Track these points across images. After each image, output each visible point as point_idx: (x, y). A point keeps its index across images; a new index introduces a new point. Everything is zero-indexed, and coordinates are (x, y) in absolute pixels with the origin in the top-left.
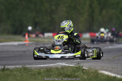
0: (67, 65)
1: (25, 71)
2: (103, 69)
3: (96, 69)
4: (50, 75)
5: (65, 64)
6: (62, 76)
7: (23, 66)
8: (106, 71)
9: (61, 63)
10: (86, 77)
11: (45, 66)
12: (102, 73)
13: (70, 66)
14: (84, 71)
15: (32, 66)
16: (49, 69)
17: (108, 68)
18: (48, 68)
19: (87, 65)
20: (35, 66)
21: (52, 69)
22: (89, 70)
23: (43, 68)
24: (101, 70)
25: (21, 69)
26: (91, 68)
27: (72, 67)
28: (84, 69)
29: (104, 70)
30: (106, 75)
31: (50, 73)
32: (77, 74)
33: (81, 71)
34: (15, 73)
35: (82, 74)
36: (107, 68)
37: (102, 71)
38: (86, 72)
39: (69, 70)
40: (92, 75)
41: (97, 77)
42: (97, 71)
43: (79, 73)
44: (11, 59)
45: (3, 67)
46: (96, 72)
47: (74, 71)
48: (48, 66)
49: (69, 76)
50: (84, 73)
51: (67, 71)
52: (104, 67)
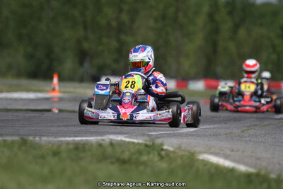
0: (128, 140)
1: (23, 148)
2: (210, 151)
3: (192, 151)
8: (216, 156)
10: (164, 165)
12: (206, 159)
13: (134, 143)
14: (163, 153)
15: (44, 139)
17: (222, 150)
19: (176, 142)
20: (53, 139)
21: (87, 147)
22: (174, 152)
23: (68, 143)
24: (206, 152)
25: (13, 142)
26: (183, 148)
27: (138, 144)
28: (162, 150)
29: (212, 153)
30: (212, 164)
32: (145, 158)
33: (156, 153)
35: (156, 159)
36: (219, 149)
37: (206, 155)
38: (167, 155)
39: (129, 150)
40: (179, 161)
41: (191, 167)
42: (196, 155)
43: (151, 156)
46: (192, 156)
47: (140, 153)
48: (82, 140)
49: (124, 162)
50: (162, 158)
51: (123, 152)
52: (215, 147)
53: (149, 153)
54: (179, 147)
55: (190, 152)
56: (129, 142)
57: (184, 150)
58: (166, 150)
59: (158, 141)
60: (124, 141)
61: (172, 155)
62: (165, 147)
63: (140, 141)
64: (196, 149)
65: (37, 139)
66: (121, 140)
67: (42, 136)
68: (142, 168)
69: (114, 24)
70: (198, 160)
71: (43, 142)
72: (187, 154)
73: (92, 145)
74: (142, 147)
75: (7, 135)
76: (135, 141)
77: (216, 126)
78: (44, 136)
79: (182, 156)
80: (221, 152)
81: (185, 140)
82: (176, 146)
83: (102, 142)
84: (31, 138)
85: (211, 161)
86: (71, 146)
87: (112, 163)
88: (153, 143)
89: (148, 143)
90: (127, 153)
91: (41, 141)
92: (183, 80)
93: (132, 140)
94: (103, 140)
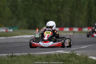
0: (64, 52)
1: (29, 57)
3: (86, 55)
5: (63, 51)
7: (28, 54)
8: (95, 57)
9: (60, 51)
10: (77, 61)
11: (46, 53)
12: (91, 58)
13: (66, 53)
14: (77, 57)
15: (36, 53)
16: (48, 56)
18: (48, 55)
19: (80, 52)
20: (39, 53)
21: (51, 56)
22: (80, 56)
23: (44, 55)
24: (91, 56)
25: (26, 56)
26: (83, 54)
27: (68, 54)
28: (76, 56)
29: (93, 56)
31: (49, 59)
32: (71, 59)
33: (74, 57)
34: (21, 59)
35: (74, 59)
38: (78, 58)
39: (65, 56)
40: (82, 60)
41: (87, 62)
42: (88, 57)
43: (73, 58)
44: (21, 48)
45: (12, 54)
46: (86, 58)
47: (69, 57)
48: (49, 53)
50: (76, 59)
51: (63, 57)
52: (94, 53)
53: (72, 57)
54: (82, 54)
55: (86, 56)
57: (84, 55)
58: (78, 55)
59: (75, 52)
60: (63, 53)
61: (80, 57)
62: (77, 54)
63: (69, 53)
64: (88, 54)
65: (33, 53)
66: (62, 53)
68: (70, 63)
69: (56, 10)
70: (89, 58)
72: (85, 56)
73: (52, 55)
74: (69, 55)
75: (23, 52)
76: (67, 52)
77: (93, 45)
78: (36, 52)
79: (83, 58)
81: (83, 51)
82: (81, 54)
83: (56, 54)
84: (32, 53)
85: (93, 58)
88: (73, 53)
89: (71, 53)
90: (64, 57)
91: (35, 54)
92: (80, 28)
93: (65, 52)
94: (56, 53)
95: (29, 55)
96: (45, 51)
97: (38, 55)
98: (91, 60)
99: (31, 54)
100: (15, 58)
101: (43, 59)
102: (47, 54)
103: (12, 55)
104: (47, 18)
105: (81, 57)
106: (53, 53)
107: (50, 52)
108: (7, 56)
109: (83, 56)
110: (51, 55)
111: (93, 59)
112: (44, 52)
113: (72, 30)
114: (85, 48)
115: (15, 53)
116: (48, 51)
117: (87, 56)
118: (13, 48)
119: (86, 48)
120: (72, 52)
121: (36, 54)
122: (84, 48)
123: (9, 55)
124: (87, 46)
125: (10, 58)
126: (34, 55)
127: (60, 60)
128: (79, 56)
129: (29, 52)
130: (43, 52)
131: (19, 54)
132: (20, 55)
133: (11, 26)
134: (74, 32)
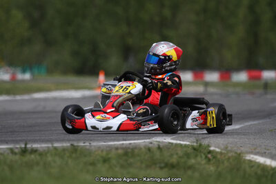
0: (174, 142)
1: (74, 155)
2: (257, 151)
3: (239, 152)
4: (130, 165)
5: (172, 139)
6: (158, 166)
7: (72, 145)
8: (262, 156)
10: (212, 168)
11: (123, 144)
12: (253, 159)
13: (181, 145)
14: (209, 156)
15: (94, 144)
16: (129, 150)
17: (268, 150)
18: (129, 148)
19: (222, 142)
21: (136, 151)
22: (221, 153)
23: (117, 149)
24: (251, 153)
25: (64, 150)
26: (229, 148)
27: (185, 145)
28: (210, 152)
29: (257, 154)
30: (259, 165)
31: (131, 160)
32: (193, 161)
33: (204, 157)
34: (50, 159)
35: (203, 162)
36: (265, 149)
37: (252, 156)
38: (214, 157)
39: (177, 154)
40: (226, 164)
41: (238, 170)
42: (242, 155)
43: (199, 159)
44: (53, 129)
45: (23, 146)
46: (239, 157)
47: (187, 155)
48: (130, 144)
49: (172, 166)
50: (209, 160)
51: (171, 155)
52: (260, 146)
53: (196, 156)
54: (226, 148)
55: (236, 153)
56: (176, 144)
57: (231, 151)
58: (213, 151)
59: (205, 142)
60: (172, 143)
61: (219, 156)
62: (212, 148)
63: (188, 143)
64: (242, 149)
65: (87, 144)
66: (170, 143)
67: (91, 140)
68: (189, 172)
69: (157, 19)
70: (245, 160)
71: (93, 148)
72: (233, 154)
73: (141, 149)
74: (190, 150)
75: (57, 141)
76: (182, 142)
77: (261, 121)
78: (94, 140)
79: (229, 158)
80: (267, 152)
81: (231, 140)
82: (222, 147)
83: (150, 145)
84: (81, 144)
85: (257, 161)
86: (120, 151)
87: (161, 168)
88: (201, 145)
89: (195, 144)
90: (175, 156)
91: (91, 146)
92: (226, 72)
93: (179, 142)
94: (151, 143)
95: (74, 149)
96: (121, 138)
97: (99, 147)
98: (252, 167)
99: (78, 146)
100: (33, 156)
101: (114, 162)
102: (124, 146)
103: (25, 147)
104: (130, 41)
105: (223, 156)
106: (144, 144)
107: (135, 140)
108: (9, 151)
109: (230, 155)
110: (136, 148)
111: (255, 162)
112: (119, 140)
113: (202, 77)
114: (236, 130)
115: (35, 141)
116: (130, 138)
117: (240, 154)
118: (31, 126)
119: (238, 129)
120: (197, 141)
121: (95, 146)
122: (233, 130)
123: (17, 148)
124: (242, 125)
125: (17, 157)
126: (88, 147)
127: (163, 165)
128: (217, 153)
129: (73, 140)
130: (114, 140)
131: (44, 145)
132: (48, 147)
133: (26, 66)
134: (207, 84)
